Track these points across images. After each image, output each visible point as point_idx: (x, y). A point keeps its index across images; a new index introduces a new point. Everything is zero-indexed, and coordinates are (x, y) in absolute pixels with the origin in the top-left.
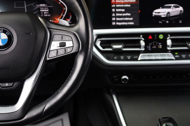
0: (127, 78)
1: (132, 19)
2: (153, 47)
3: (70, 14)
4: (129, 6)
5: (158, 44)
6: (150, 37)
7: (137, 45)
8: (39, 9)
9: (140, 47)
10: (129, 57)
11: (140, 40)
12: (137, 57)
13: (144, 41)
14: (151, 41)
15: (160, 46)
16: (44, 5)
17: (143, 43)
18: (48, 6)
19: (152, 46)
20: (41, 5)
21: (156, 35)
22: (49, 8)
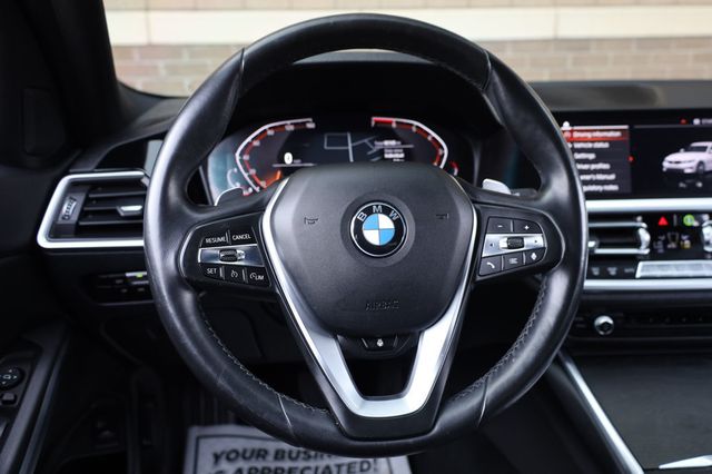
0: (611, 322)
1: (612, 177)
2: (669, 246)
3: (454, 164)
4: (606, 145)
5: (680, 239)
6: (663, 222)
7: (630, 240)
8: (382, 152)
9: (637, 244)
10: (613, 271)
11: (637, 228)
12: (632, 270)
13: (648, 230)
14: (663, 230)
15: (687, 244)
16: (393, 143)
17: (645, 236)
18: (403, 144)
19: (666, 242)
20: (386, 143)
21: (675, 217)
22: (405, 151)
